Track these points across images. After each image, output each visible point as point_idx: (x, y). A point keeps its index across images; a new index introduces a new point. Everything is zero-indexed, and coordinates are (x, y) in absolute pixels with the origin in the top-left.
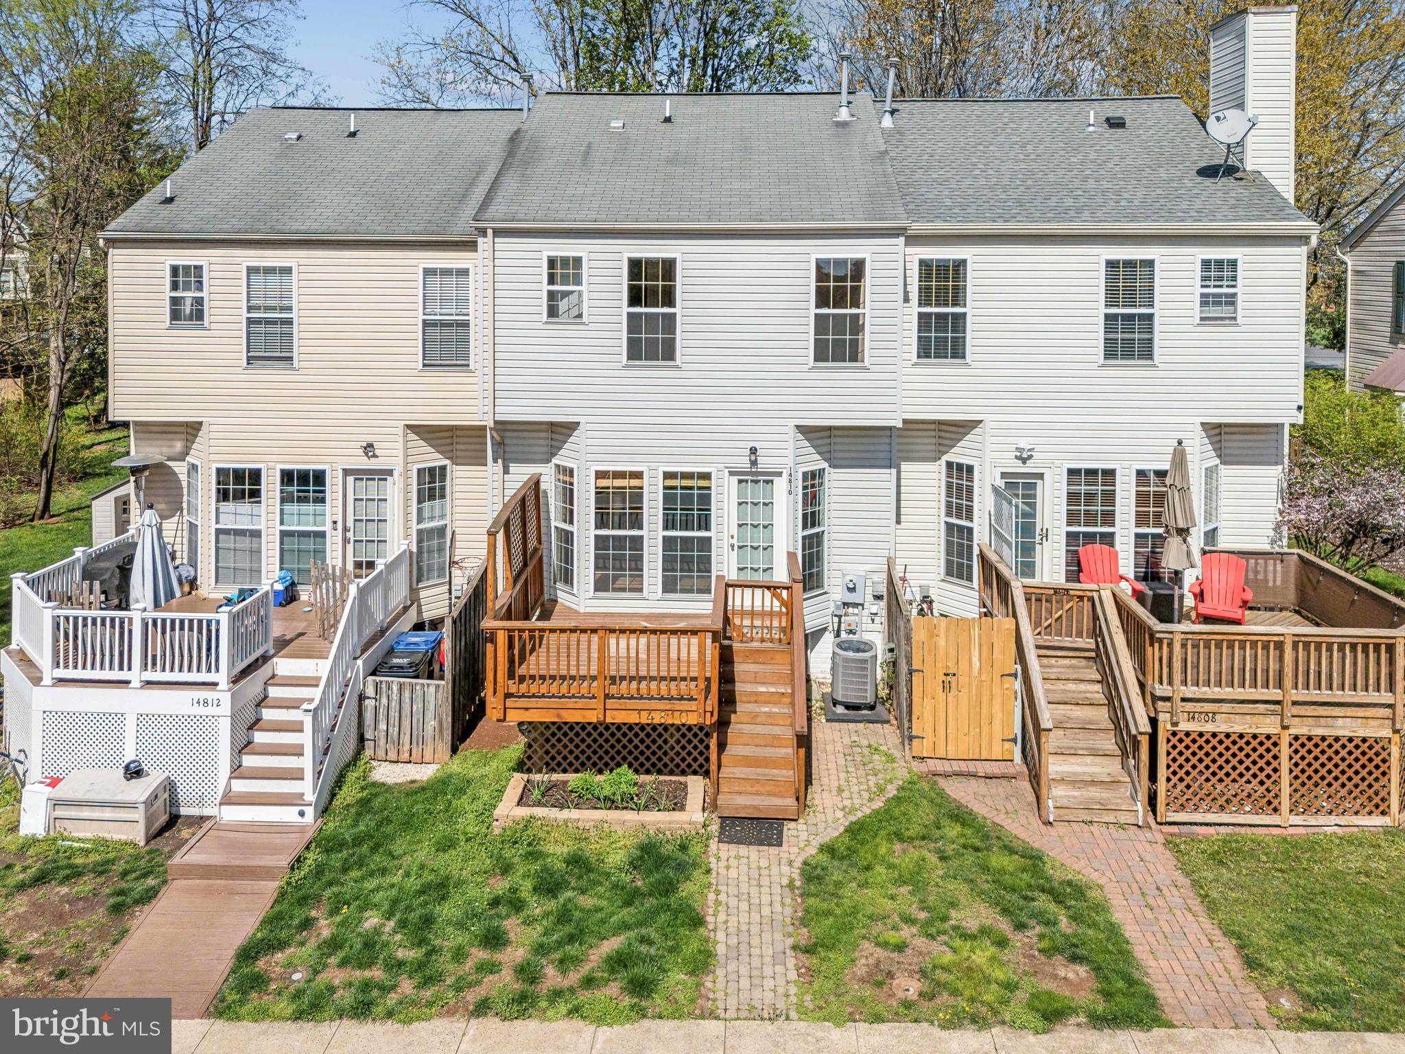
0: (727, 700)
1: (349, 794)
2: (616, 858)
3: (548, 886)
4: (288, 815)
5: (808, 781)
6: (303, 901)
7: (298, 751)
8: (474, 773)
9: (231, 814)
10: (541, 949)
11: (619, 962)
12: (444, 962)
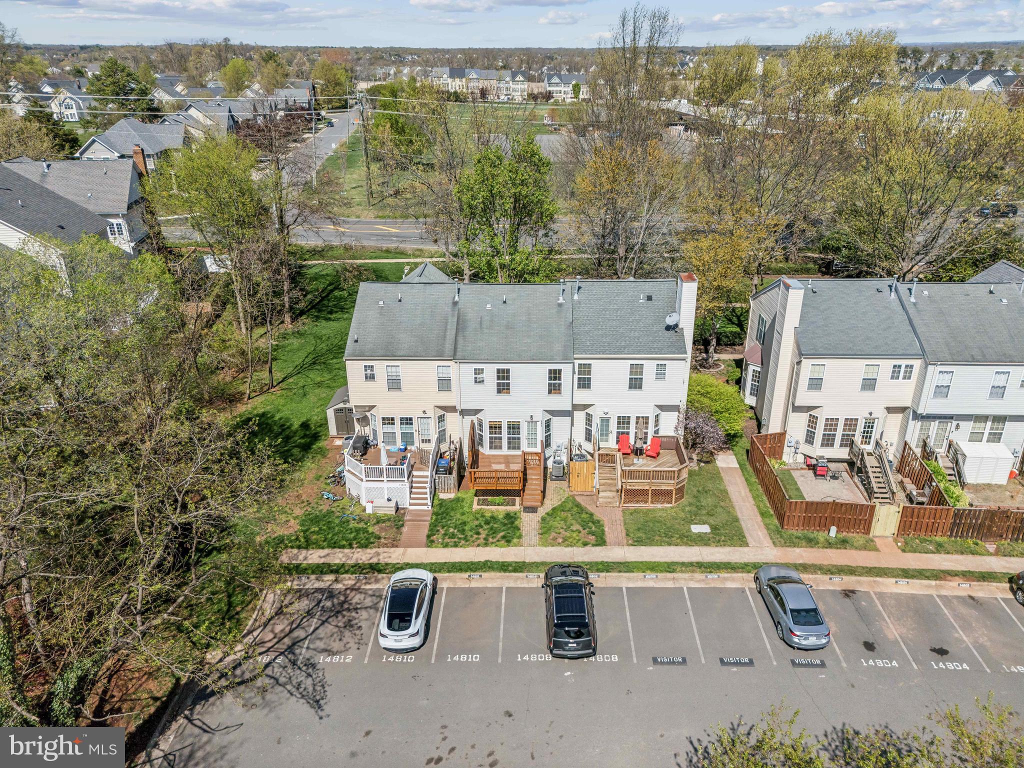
0: (525, 480)
1: (436, 502)
2: (501, 517)
3: (487, 523)
4: (425, 508)
5: (544, 497)
6: (435, 526)
7: (426, 493)
8: (464, 496)
9: (412, 508)
10: (488, 535)
11: (504, 537)
12: (469, 538)
